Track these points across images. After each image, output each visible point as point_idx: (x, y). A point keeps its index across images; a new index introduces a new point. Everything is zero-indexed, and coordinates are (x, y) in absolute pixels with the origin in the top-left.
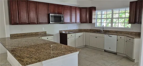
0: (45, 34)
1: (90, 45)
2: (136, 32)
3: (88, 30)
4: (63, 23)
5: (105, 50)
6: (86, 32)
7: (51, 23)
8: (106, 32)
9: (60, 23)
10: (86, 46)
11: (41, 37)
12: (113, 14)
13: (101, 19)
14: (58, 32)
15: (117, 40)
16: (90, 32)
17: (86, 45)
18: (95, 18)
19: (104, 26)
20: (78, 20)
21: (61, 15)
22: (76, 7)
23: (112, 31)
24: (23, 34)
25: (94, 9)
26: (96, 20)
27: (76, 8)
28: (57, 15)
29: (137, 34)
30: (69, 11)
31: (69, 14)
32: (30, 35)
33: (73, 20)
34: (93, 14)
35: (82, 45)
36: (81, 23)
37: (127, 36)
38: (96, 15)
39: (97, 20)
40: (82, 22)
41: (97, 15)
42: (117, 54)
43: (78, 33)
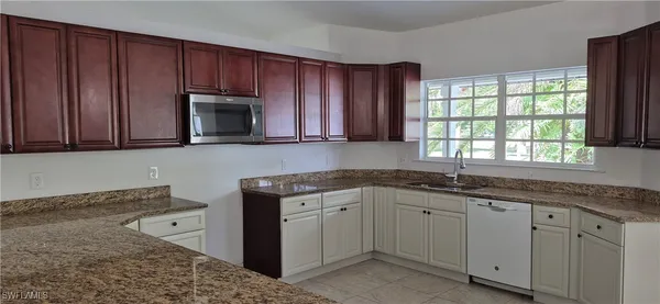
0: (161, 201)
1: (399, 253)
2: (623, 188)
3: (382, 172)
4: (259, 143)
5: (471, 277)
6: (374, 185)
7: (194, 140)
8: (476, 184)
9: (243, 143)
10: (375, 257)
11: (137, 218)
12: (502, 96)
13: (448, 119)
14: (235, 187)
15: (534, 228)
16: (397, 186)
17: (374, 252)
18: (416, 116)
19: (464, 156)
20: (336, 127)
21: (251, 102)
22: (325, 62)
23: (504, 180)
24: (41, 205)
25: (414, 71)
26: (421, 124)
27: (322, 67)
28: (229, 100)
29: (628, 196)
30: (292, 80)
31: (292, 94)
32: (79, 207)
33: (313, 127)
34: (409, 95)
35: (358, 252)
36: (350, 139)
37: (585, 210)
38: (422, 103)
39: (426, 124)
40: (353, 134)
41: (428, 100)
42: (532, 298)
43: (334, 190)
